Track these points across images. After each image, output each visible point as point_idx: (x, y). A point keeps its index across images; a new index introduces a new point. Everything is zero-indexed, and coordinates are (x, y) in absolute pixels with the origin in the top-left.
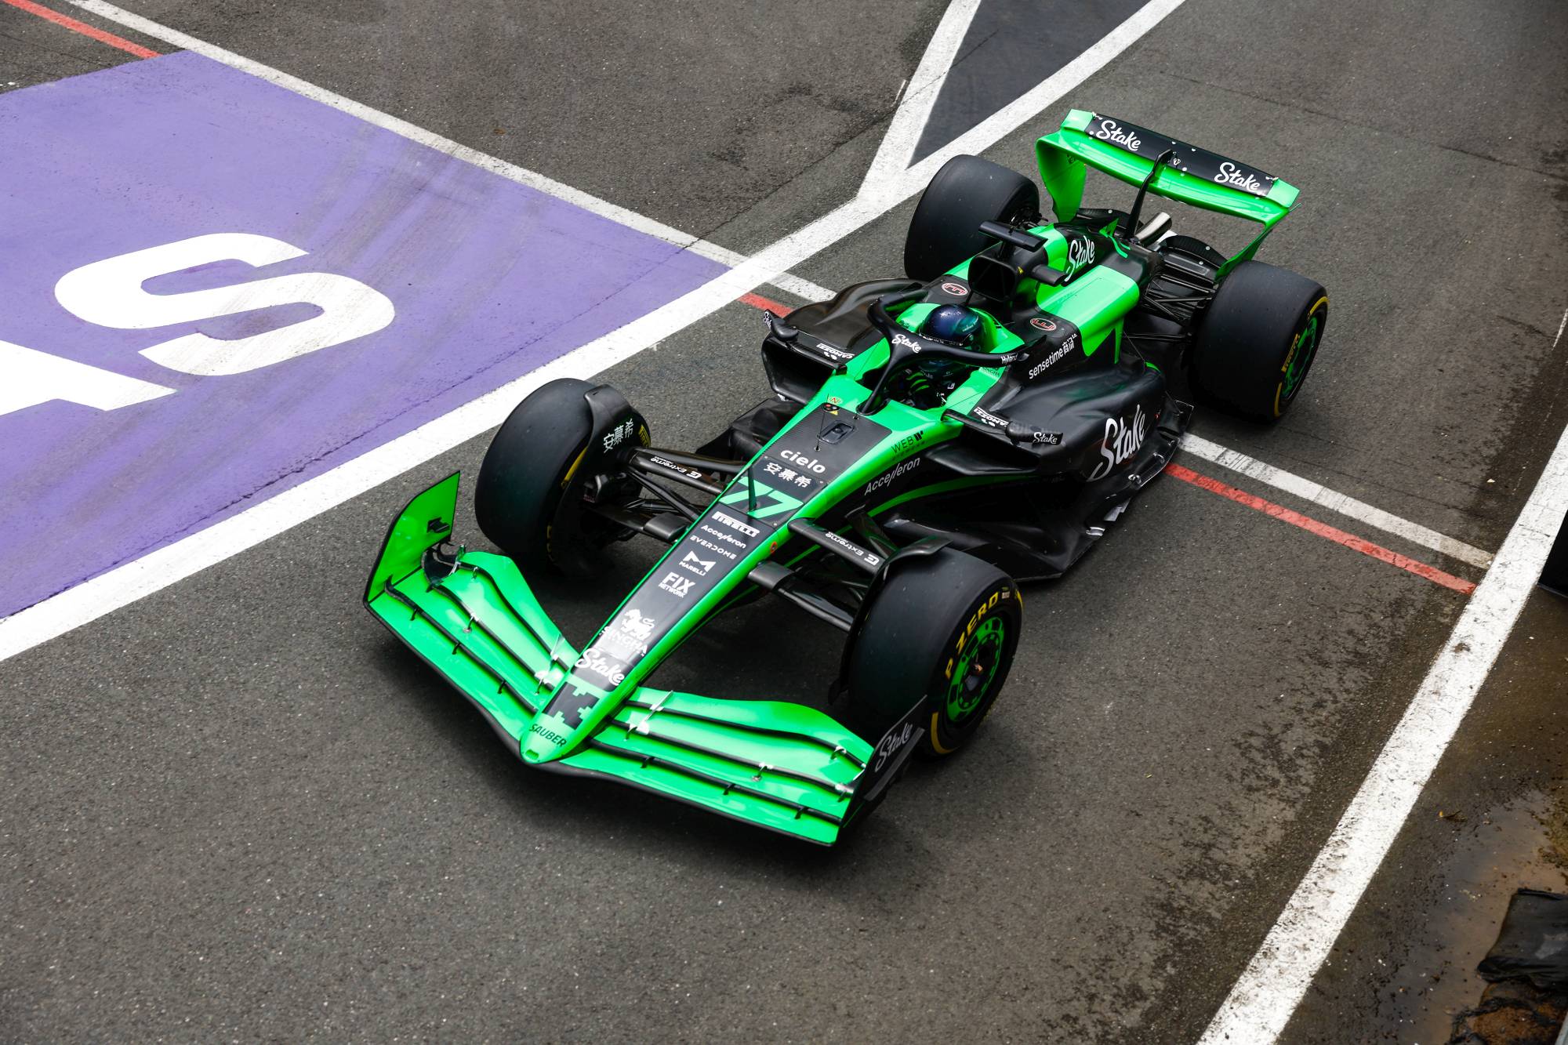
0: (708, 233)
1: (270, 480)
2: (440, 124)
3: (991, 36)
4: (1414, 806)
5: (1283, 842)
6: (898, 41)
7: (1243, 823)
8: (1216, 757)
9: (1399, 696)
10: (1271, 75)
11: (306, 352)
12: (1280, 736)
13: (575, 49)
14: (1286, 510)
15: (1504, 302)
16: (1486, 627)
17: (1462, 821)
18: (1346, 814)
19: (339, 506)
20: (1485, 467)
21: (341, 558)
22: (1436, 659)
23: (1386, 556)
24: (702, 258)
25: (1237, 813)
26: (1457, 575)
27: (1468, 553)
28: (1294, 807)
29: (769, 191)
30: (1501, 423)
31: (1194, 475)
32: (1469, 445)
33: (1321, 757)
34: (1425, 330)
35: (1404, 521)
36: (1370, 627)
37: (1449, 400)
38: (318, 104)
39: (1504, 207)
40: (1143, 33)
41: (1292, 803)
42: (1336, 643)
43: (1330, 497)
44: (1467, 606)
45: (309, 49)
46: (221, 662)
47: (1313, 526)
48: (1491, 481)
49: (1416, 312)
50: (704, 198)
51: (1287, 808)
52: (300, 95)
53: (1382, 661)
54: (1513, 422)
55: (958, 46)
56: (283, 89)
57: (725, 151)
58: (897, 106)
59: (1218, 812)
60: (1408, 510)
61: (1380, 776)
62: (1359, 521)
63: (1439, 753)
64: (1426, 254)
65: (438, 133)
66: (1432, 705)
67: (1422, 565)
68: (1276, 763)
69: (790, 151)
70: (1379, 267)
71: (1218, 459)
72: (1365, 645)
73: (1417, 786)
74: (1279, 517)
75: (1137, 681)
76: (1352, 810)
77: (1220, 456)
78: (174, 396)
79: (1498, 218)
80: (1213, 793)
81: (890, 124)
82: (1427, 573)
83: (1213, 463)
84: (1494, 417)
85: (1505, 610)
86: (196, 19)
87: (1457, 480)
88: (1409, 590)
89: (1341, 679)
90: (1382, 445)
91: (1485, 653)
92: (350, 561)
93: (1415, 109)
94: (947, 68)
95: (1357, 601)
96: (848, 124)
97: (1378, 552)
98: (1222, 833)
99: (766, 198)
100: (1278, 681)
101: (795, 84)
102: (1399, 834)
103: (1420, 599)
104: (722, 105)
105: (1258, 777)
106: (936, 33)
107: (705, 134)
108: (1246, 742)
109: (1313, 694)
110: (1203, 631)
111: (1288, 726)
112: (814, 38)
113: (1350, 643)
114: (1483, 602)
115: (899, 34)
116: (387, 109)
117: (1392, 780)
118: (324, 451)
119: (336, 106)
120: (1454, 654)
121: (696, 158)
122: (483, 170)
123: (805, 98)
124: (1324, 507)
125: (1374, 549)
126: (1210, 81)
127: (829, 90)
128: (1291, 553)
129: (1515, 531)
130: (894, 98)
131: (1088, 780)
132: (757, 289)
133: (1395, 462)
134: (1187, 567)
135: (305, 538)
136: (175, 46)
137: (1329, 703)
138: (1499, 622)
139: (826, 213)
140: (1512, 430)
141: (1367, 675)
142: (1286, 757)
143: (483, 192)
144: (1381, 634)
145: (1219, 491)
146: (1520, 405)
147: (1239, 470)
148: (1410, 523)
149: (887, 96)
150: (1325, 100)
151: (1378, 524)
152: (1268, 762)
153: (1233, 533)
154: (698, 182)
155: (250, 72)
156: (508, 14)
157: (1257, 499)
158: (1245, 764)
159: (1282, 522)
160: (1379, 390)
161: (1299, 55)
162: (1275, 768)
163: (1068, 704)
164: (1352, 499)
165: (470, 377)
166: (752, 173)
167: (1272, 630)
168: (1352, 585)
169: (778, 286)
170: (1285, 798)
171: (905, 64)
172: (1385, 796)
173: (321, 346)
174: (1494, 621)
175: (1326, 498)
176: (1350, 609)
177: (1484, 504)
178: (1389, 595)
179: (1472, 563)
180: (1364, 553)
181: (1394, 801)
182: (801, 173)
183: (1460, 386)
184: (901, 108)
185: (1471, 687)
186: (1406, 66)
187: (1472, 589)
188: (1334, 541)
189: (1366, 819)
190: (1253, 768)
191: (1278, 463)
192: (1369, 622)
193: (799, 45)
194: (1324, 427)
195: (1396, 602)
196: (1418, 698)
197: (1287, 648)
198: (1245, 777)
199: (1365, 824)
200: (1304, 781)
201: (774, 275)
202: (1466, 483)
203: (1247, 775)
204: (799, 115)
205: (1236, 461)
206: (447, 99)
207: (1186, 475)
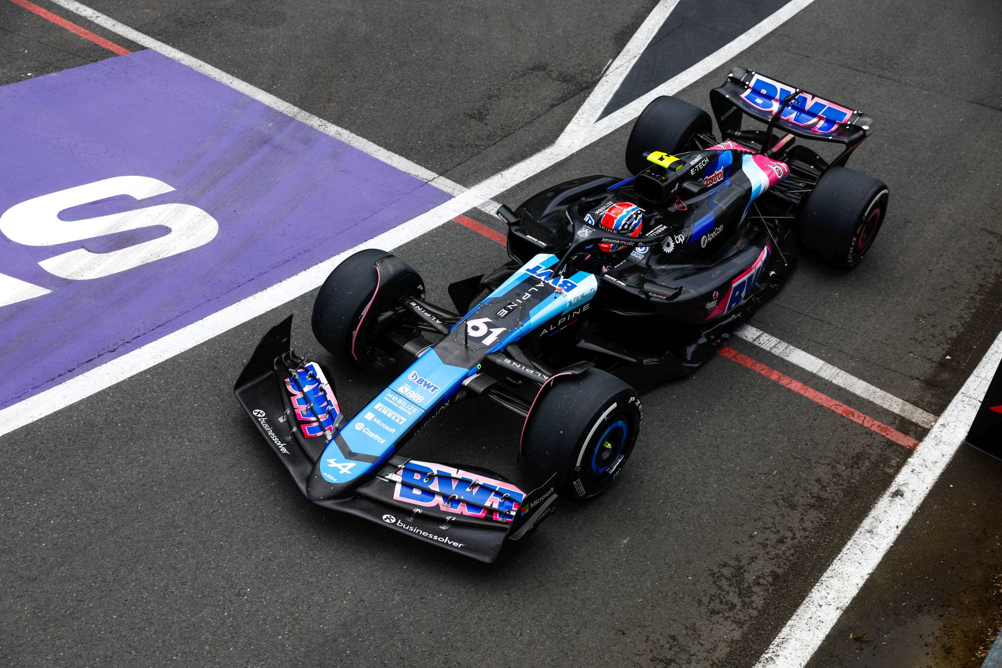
0: (446, 171)
1: (91, 358)
2: (294, 96)
3: (678, 27)
4: (832, 628)
5: (726, 659)
6: (615, 32)
7: (700, 641)
8: (694, 584)
9: (842, 534)
10: (862, 51)
11: (149, 261)
12: (745, 568)
13: (399, 42)
14: (794, 381)
15: (987, 218)
16: (920, 476)
17: (866, 642)
18: (779, 635)
19: (129, 378)
20: (946, 346)
21: (116, 419)
22: (876, 503)
23: (858, 418)
24: (437, 190)
25: (698, 633)
26: (906, 433)
27: (918, 416)
28: (742, 628)
29: (497, 140)
30: (966, 311)
32: (938, 329)
33: (772, 585)
34: (926, 239)
35: (878, 390)
36: (834, 476)
37: (931, 293)
38: (220, 85)
40: (781, 23)
41: (741, 624)
42: (806, 490)
43: (828, 370)
44: (909, 460)
45: (227, 46)
47: (811, 394)
48: (948, 357)
49: (923, 225)
50: (451, 146)
51: (737, 629)
52: (210, 78)
53: (835, 504)
54: (974, 311)
55: (654, 35)
56: (200, 74)
57: (477, 112)
58: (601, 78)
59: (684, 632)
60: (883, 380)
61: (812, 602)
62: (845, 389)
63: (861, 583)
64: (940, 181)
65: (290, 103)
66: (865, 542)
67: (883, 425)
68: (737, 590)
69: (520, 111)
70: (904, 192)
71: (755, 340)
72: (826, 491)
73: (838, 611)
74: (788, 386)
75: (651, 520)
76: (785, 631)
77: (757, 338)
78: (49, 295)
79: (996, 154)
80: (684, 615)
81: (593, 90)
82: (885, 432)
83: (750, 343)
84: (961, 306)
85: (936, 462)
86: (163, 27)
87: (924, 357)
88: (870, 446)
89: (802, 519)
90: (877, 329)
91: (914, 498)
92: (122, 421)
93: (956, 75)
94: (642, 51)
95: (829, 454)
96: (564, 91)
97: (853, 415)
98: (683, 650)
99: (493, 145)
100: (755, 520)
101: (537, 63)
102: (816, 653)
103: (874, 453)
104: (485, 79)
105: (721, 602)
106: (642, 25)
107: (467, 100)
108: (720, 572)
109: (778, 531)
110: (710, 479)
111: (754, 559)
112: (559, 31)
113: (816, 490)
114: (921, 456)
115: (617, 27)
116: (263, 86)
117: (820, 606)
118: (135, 336)
119: (231, 85)
120: (890, 499)
121: (456, 117)
122: (311, 128)
123: (540, 74)
124: (822, 378)
125: (850, 413)
126: (818, 56)
127: (559, 67)
128: (790, 415)
129: (958, 397)
130: (600, 72)
131: (594, 603)
132: (467, 212)
133: (882, 342)
134: (711, 427)
135: (98, 403)
136: (143, 46)
137: (789, 539)
138: (930, 472)
139: (531, 155)
140: (972, 318)
141: (822, 516)
142: (746, 585)
143: (305, 144)
144: (840, 482)
145: (749, 366)
146: (982, 297)
147: (768, 349)
148: (881, 391)
149: (596, 71)
150: (894, 69)
151: (858, 392)
152: (732, 589)
153: (751, 399)
154: (452, 134)
155: (183, 63)
156: (363, 19)
157: (776, 372)
158: (714, 590)
159: (789, 390)
161: (884, 37)
162: (736, 594)
163: (596, 539)
164: (844, 372)
165: (252, 280)
166: (489, 128)
167: (761, 478)
168: (828, 442)
169: (483, 210)
170: (737, 620)
171: (615, 48)
172: (813, 619)
173: (161, 257)
174: (926, 472)
175: (825, 371)
176: (822, 461)
177: (940, 376)
178: (854, 449)
179: (920, 424)
180: (843, 416)
181: (819, 624)
182: (522, 127)
183: (942, 283)
184: (604, 78)
185: (897, 527)
186: (956, 44)
187: (915, 446)
188: (823, 406)
189: (794, 639)
190: (720, 594)
191: (797, 343)
192: (835, 472)
193: (548, 37)
194: (836, 315)
195: (857, 455)
196: (856, 536)
197: (768, 493)
198: (712, 602)
199: (791, 645)
200: (754, 606)
201: (482, 201)
202: (929, 359)
203: (713, 600)
204: (533, 86)
205: (767, 342)
206: (304, 79)
207: (730, 354)
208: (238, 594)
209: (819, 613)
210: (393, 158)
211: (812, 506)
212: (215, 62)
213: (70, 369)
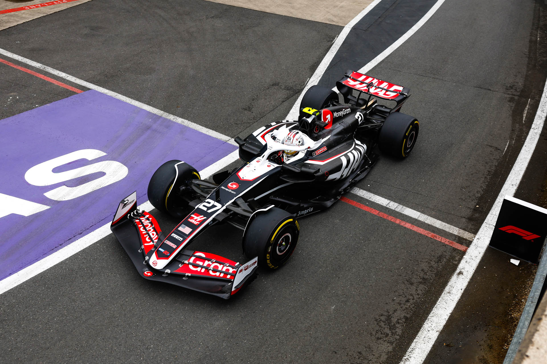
0: (235, 136)
1: (70, 238)
2: (161, 106)
3: (339, 61)
4: (435, 341)
5: (386, 361)
6: (310, 65)
7: (373, 353)
8: (368, 326)
9: (436, 295)
10: (424, 67)
11: (96, 189)
12: (392, 316)
13: (209, 77)
14: (407, 223)
15: (489, 140)
16: (470, 264)
17: (452, 346)
18: (411, 347)
19: (89, 246)
20: (476, 201)
21: (84, 266)
22: (451, 279)
23: (439, 238)
24: (231, 145)
25: (372, 349)
26: (462, 244)
27: (466, 235)
28: (392, 345)
29: (258, 119)
30: (483, 184)
31: (378, 212)
32: (472, 193)
33: (405, 323)
34: (462, 151)
35: (447, 224)
36: (430, 267)
37: (467, 177)
38: (125, 103)
39: (492, 106)
40: (386, 57)
41: (391, 343)
42: (417, 275)
43: (423, 217)
44: (464, 256)
45: (128, 85)
46: (32, 311)
47: (415, 229)
48: (477, 206)
49: (460, 145)
50: (237, 124)
51: (390, 346)
52: (121, 101)
53: (431, 281)
54: (487, 183)
55: (328, 66)
56: (116, 99)
57: (247, 107)
58: (305, 87)
59: (365, 350)
60: (448, 219)
61: (425, 330)
62: (431, 225)
63: (447, 318)
64: (465, 124)
65: (159, 109)
66: (447, 298)
67: (450, 241)
68: (389, 327)
69: (268, 105)
70: (450, 130)
71: (387, 205)
72: (427, 275)
73: (437, 332)
74: (404, 226)
75: (345, 296)
76: (413, 345)
78: (50, 209)
79: (490, 110)
80: (364, 342)
81: (301, 93)
82: (452, 244)
83: (385, 207)
84: (481, 182)
85: (477, 257)
86: (98, 79)
87: (466, 207)
88: (445, 251)
89: (417, 289)
90: (444, 195)
91: (468, 275)
92: (86, 268)
93: (467, 75)
94: (323, 73)
95: (427, 257)
96: (288, 95)
97: (436, 237)
98: (365, 359)
99: (256, 122)
100: (395, 292)
101: (274, 82)
102: (429, 354)
103: (448, 254)
104: (250, 91)
105: (382, 333)
106: (322, 62)
107: (243, 102)
108: (379, 318)
109: (406, 296)
110: (372, 274)
111: (395, 311)
112: (284, 67)
113: (422, 275)
114: (470, 254)
115: (310, 63)
116: (146, 103)
117: (429, 331)
118: (91, 225)
119: (131, 103)
120: (457, 276)
121: (238, 110)
122: (170, 120)
123: (276, 87)
124: (420, 221)
125: (435, 236)
126: (404, 71)
127: (285, 83)
128: (406, 240)
129: (484, 225)
130: (304, 84)
131: (321, 339)
133: (446, 202)
134: (370, 249)
135: (74, 259)
136: (89, 88)
137: (411, 299)
140: (486, 187)
141: (426, 287)
142: (393, 324)
143: (167, 128)
144: (433, 270)
145: (385, 218)
146: (490, 177)
147: (394, 209)
148: (448, 225)
149: (302, 84)
150: (439, 74)
151: (437, 226)
152: (386, 326)
153: (388, 234)
154: (236, 118)
155: (108, 95)
156: (191, 68)
157: (398, 219)
158: (377, 328)
159: (405, 228)
160: (444, 175)
161: (433, 60)
162: (388, 329)
163: (319, 307)
164: (430, 217)
166: (254, 114)
167: (395, 272)
168: (426, 251)
171: (310, 73)
172: (426, 338)
173: (101, 187)
174: (473, 261)
175: (421, 217)
176: (424, 261)
177: (474, 216)
178: (438, 254)
179: (468, 239)
180: (431, 238)
181: (429, 340)
182: (270, 112)
183: (471, 171)
185: (462, 290)
186: (466, 61)
187: (466, 249)
188: (422, 234)
189: (417, 348)
190: (381, 329)
191: (407, 205)
192: (429, 265)
193: (278, 70)
194: (424, 190)
195: (440, 257)
196: (443, 295)
197: (399, 279)
199: (417, 351)
200: (397, 334)
202: (469, 208)
203: (378, 333)
204: (273, 93)
205: (393, 205)
206: (165, 98)
207: (375, 212)
208: (147, 348)
209: (428, 335)
210: (209, 132)
211: (421, 283)
212: (123, 93)
213: (60, 244)
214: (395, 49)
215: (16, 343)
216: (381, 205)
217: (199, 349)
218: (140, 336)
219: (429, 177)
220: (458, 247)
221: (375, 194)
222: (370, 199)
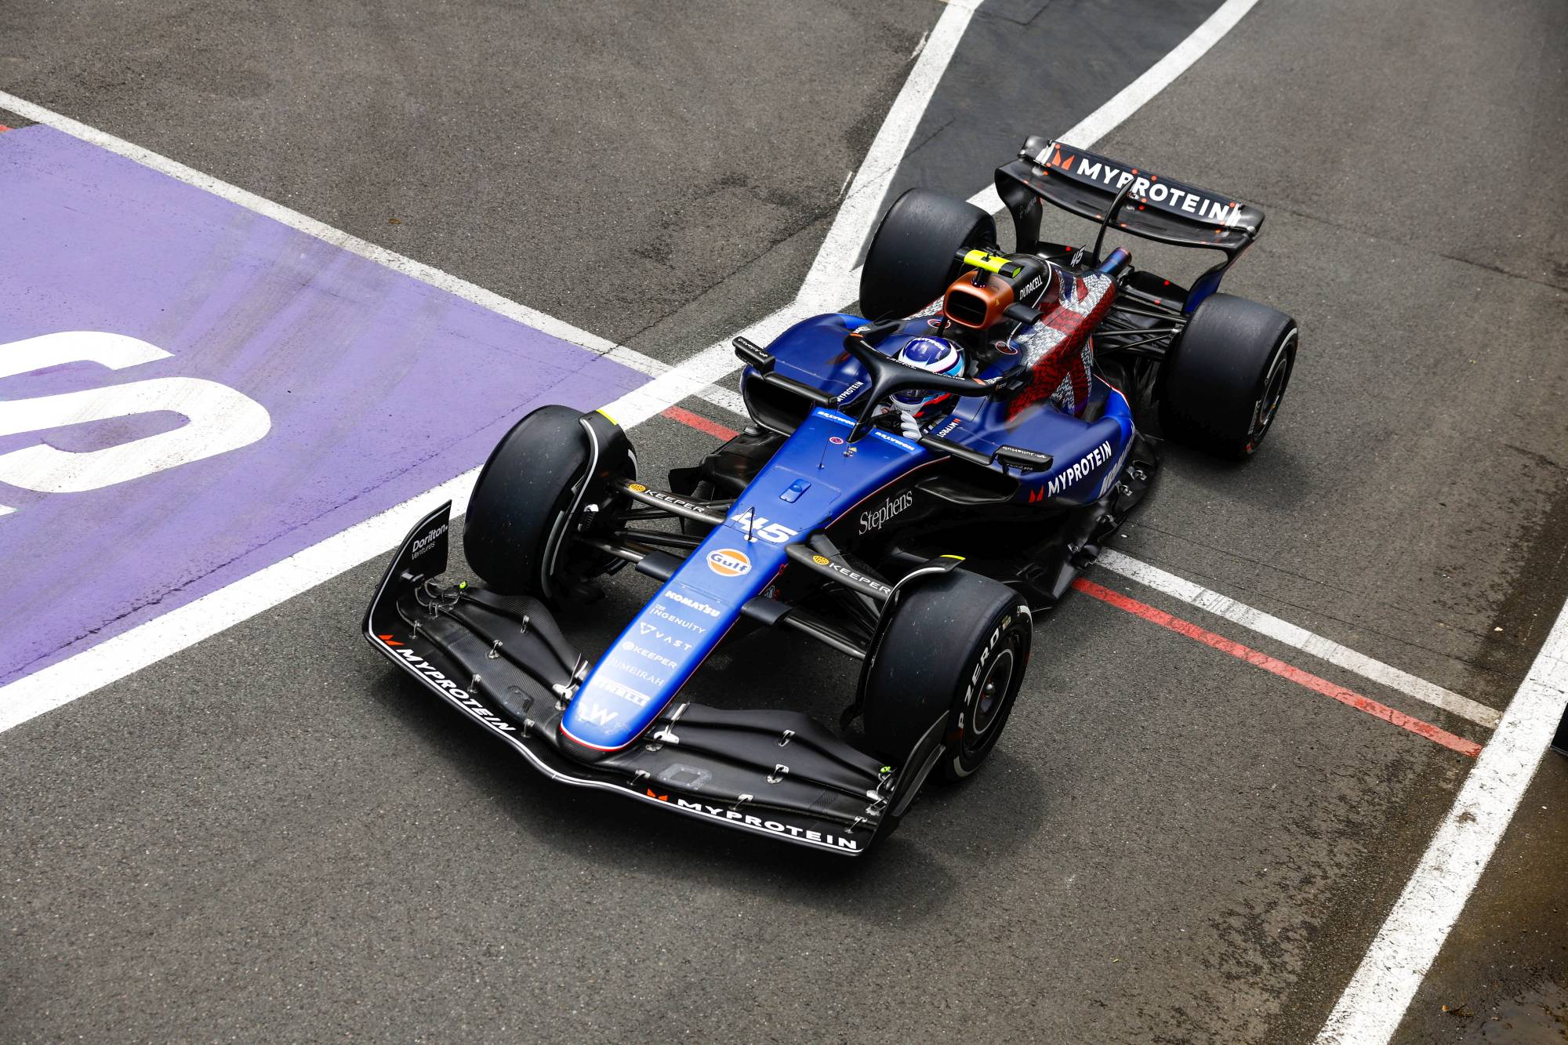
0: (628, 338)
1: (122, 612)
2: (328, 212)
3: (948, 125)
4: (1414, 998)
5: (1266, 1039)
6: (845, 128)
7: (1221, 1016)
8: (1192, 939)
9: (1397, 872)
10: (1257, 174)
11: (169, 467)
12: (1263, 917)
13: (483, 131)
14: (1270, 659)
15: (1513, 430)
16: (1494, 794)
17: (1468, 1017)
18: (1337, 1007)
19: (199, 643)
20: (1492, 614)
21: (200, 703)
22: (1438, 830)
23: (1381, 712)
24: (621, 366)
25: (1215, 1004)
26: (1460, 734)
27: (1474, 711)
28: (1279, 998)
29: (698, 292)
30: (1510, 564)
31: (1168, 617)
32: (1474, 588)
33: (1309, 941)
34: (1425, 459)
35: (1402, 673)
36: (1364, 792)
37: (1452, 537)
38: (191, 188)
39: (1512, 324)
40: (1115, 124)
41: (1276, 993)
43: (1320, 644)
44: (1472, 771)
45: (182, 125)
46: (56, 824)
47: (1300, 677)
48: (1498, 629)
49: (1415, 439)
50: (624, 300)
51: (1271, 999)
52: (170, 177)
53: (1377, 831)
54: (1522, 564)
55: (910, 135)
56: (151, 170)
57: (649, 248)
58: (842, 201)
59: (1194, 1003)
60: (1406, 660)
61: (1375, 963)
62: (1351, 672)
63: (1442, 938)
65: (326, 222)
66: (1433, 881)
67: (1422, 723)
68: (1259, 948)
69: (722, 249)
70: (1374, 388)
71: (1195, 600)
72: (1358, 813)
73: (1416, 975)
74: (1263, 666)
75: (1102, 851)
76: (1344, 1002)
77: (1197, 597)
78: (14, 515)
79: (1505, 335)
80: (1188, 981)
81: (834, 220)
82: (1428, 732)
83: (1190, 604)
84: (1502, 557)
85: (1514, 775)
86: (52, 89)
87: (1461, 628)
88: (1408, 751)
89: (1331, 851)
90: (1381, 587)
91: (1493, 824)
92: (211, 707)
93: (1415, 214)
94: (898, 160)
95: (1350, 762)
96: (787, 220)
97: (1373, 708)
98: (1197, 1027)
99: (693, 300)
100: (1261, 852)
101: (728, 174)
102: (1397, 1031)
103: (1419, 761)
104: (646, 195)
105: (1239, 963)
106: (887, 120)
107: (628, 228)
108: (1225, 922)
109: (1299, 867)
110: (1177, 794)
111: (1272, 905)
112: (751, 124)
113: (1342, 811)
114: (1490, 767)
115: (845, 121)
116: (269, 194)
117: (1389, 968)
118: (185, 580)
119: (210, 189)
120: (1458, 824)
121: (617, 254)
122: (376, 264)
123: (739, 190)
125: (1368, 704)
127: (766, 181)
128: (1276, 707)
129: (1526, 686)
130: (838, 191)
131: (1047, 963)
132: (682, 402)
133: (1392, 606)
134: (1160, 722)
135: (159, 680)
136: (28, 119)
138: (1509, 789)
139: (761, 318)
140: (1521, 573)
141: (1360, 847)
142: (1270, 940)
143: (375, 290)
144: (1376, 800)
145: (1196, 637)
146: (1531, 544)
147: (1219, 613)
148: (1408, 675)
149: (831, 189)
150: (1315, 203)
151: (1373, 676)
152: (1249, 945)
153: (1211, 684)
154: (619, 282)
155: (112, 149)
156: (408, 90)
157: (1239, 646)
158: (1223, 947)
159: (1266, 672)
160: (1374, 525)
161: (1287, 151)
162: (1258, 953)
163: (1025, 877)
164: (1344, 647)
165: (355, 498)
166: (679, 273)
167: (1254, 795)
168: (1344, 745)
169: (706, 399)
170: (1269, 987)
171: (851, 154)
172: (1382, 987)
173: (186, 460)
174: (1502, 788)
175: (1315, 646)
176: (1342, 772)
177: (1492, 656)
178: (1385, 756)
179: (1478, 722)
180: (1358, 710)
181: (1391, 992)
182: (733, 273)
183: (1464, 523)
184: (847, 202)
185: (1477, 863)
186: (1405, 167)
187: (1477, 752)
188: (1324, 695)
189: (1360, 1013)
190: (1233, 952)
191: (1261, 606)
192: (1363, 786)
193: (733, 132)
194: (1312, 566)
195: (1393, 764)
196: (1418, 874)
197: (1270, 815)
198: (1224, 962)
199: (1357, 1022)
200: (1290, 968)
201: (702, 387)
202: (1470, 631)
203: (1226, 961)
204: (733, 209)
205: (1215, 603)
206: (337, 185)
207: (1162, 619)
208: (488, 953)
209: (1388, 979)
210: (533, 316)
211: (1342, 833)
212: (169, 151)
213: (92, 629)
214: (1145, 101)
215: (33, 913)
216: (1174, 598)
217: (661, 964)
218: (455, 917)
219: (1323, 527)
220: (1449, 743)
221: (1151, 564)
222: (1134, 578)
